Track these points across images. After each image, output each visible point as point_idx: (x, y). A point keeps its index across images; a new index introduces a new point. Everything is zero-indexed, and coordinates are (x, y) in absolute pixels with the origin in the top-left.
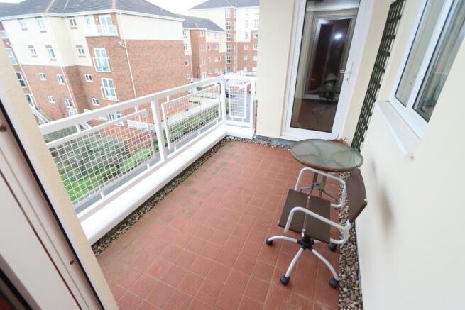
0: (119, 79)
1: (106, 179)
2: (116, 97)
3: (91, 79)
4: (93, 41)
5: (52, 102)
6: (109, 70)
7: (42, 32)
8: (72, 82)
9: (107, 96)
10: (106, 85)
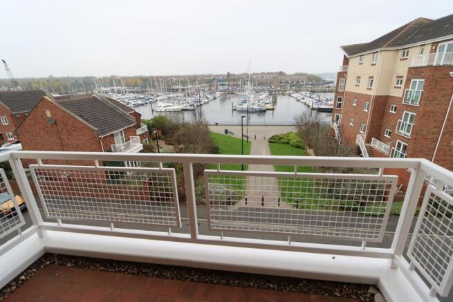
0: (424, 115)
1: (342, 208)
2: (409, 134)
3: (395, 111)
4: (415, 72)
5: (352, 124)
6: (417, 104)
7: (372, 65)
8: (374, 110)
9: (400, 131)
10: (406, 119)
